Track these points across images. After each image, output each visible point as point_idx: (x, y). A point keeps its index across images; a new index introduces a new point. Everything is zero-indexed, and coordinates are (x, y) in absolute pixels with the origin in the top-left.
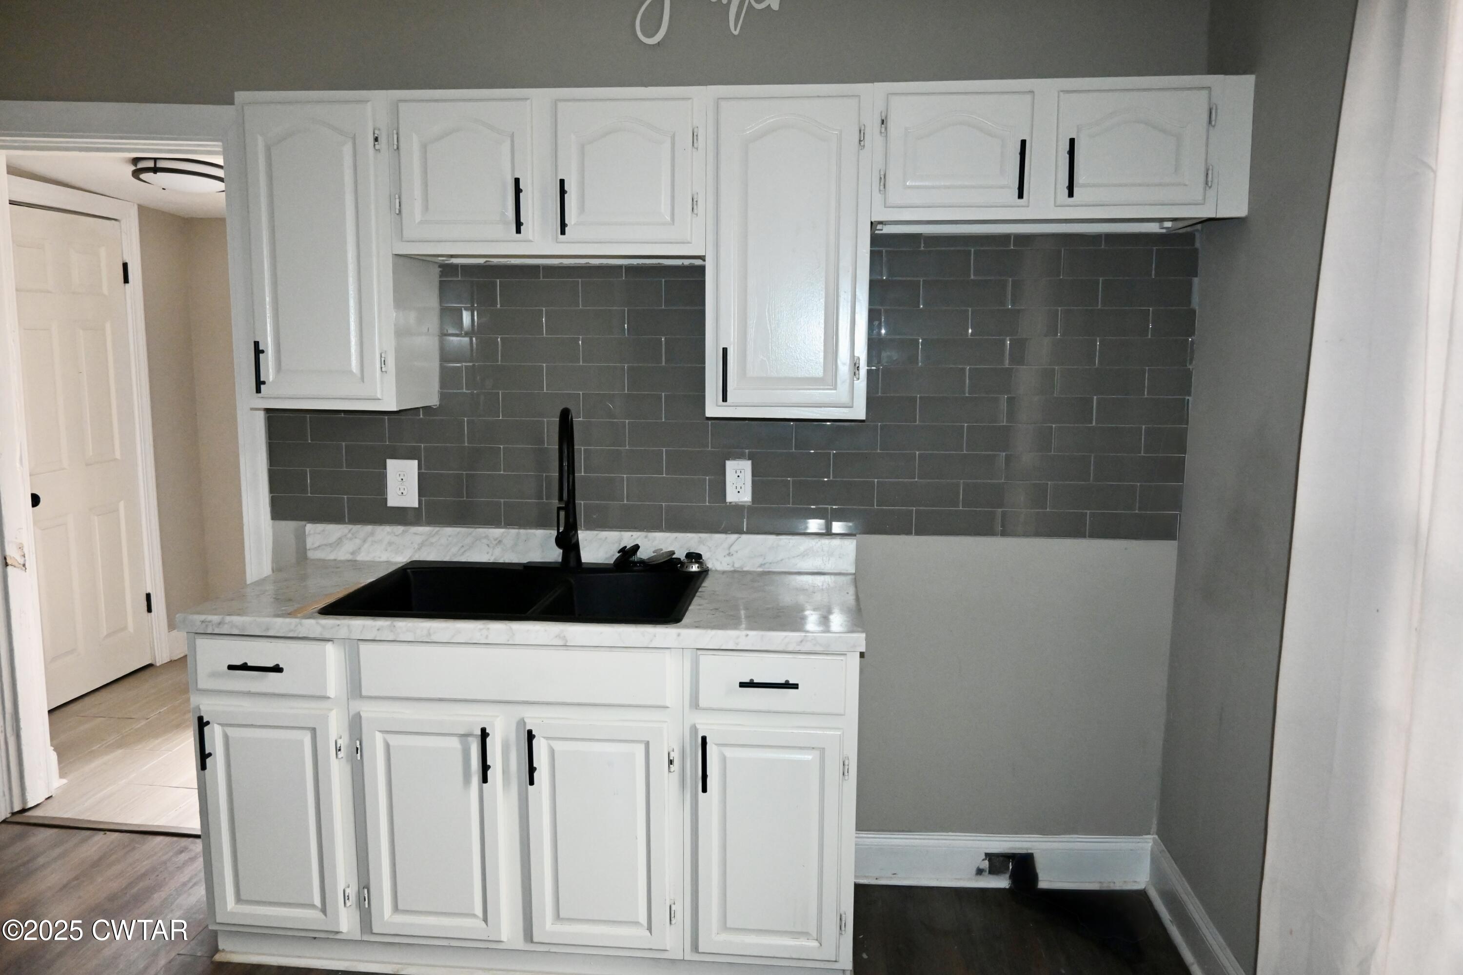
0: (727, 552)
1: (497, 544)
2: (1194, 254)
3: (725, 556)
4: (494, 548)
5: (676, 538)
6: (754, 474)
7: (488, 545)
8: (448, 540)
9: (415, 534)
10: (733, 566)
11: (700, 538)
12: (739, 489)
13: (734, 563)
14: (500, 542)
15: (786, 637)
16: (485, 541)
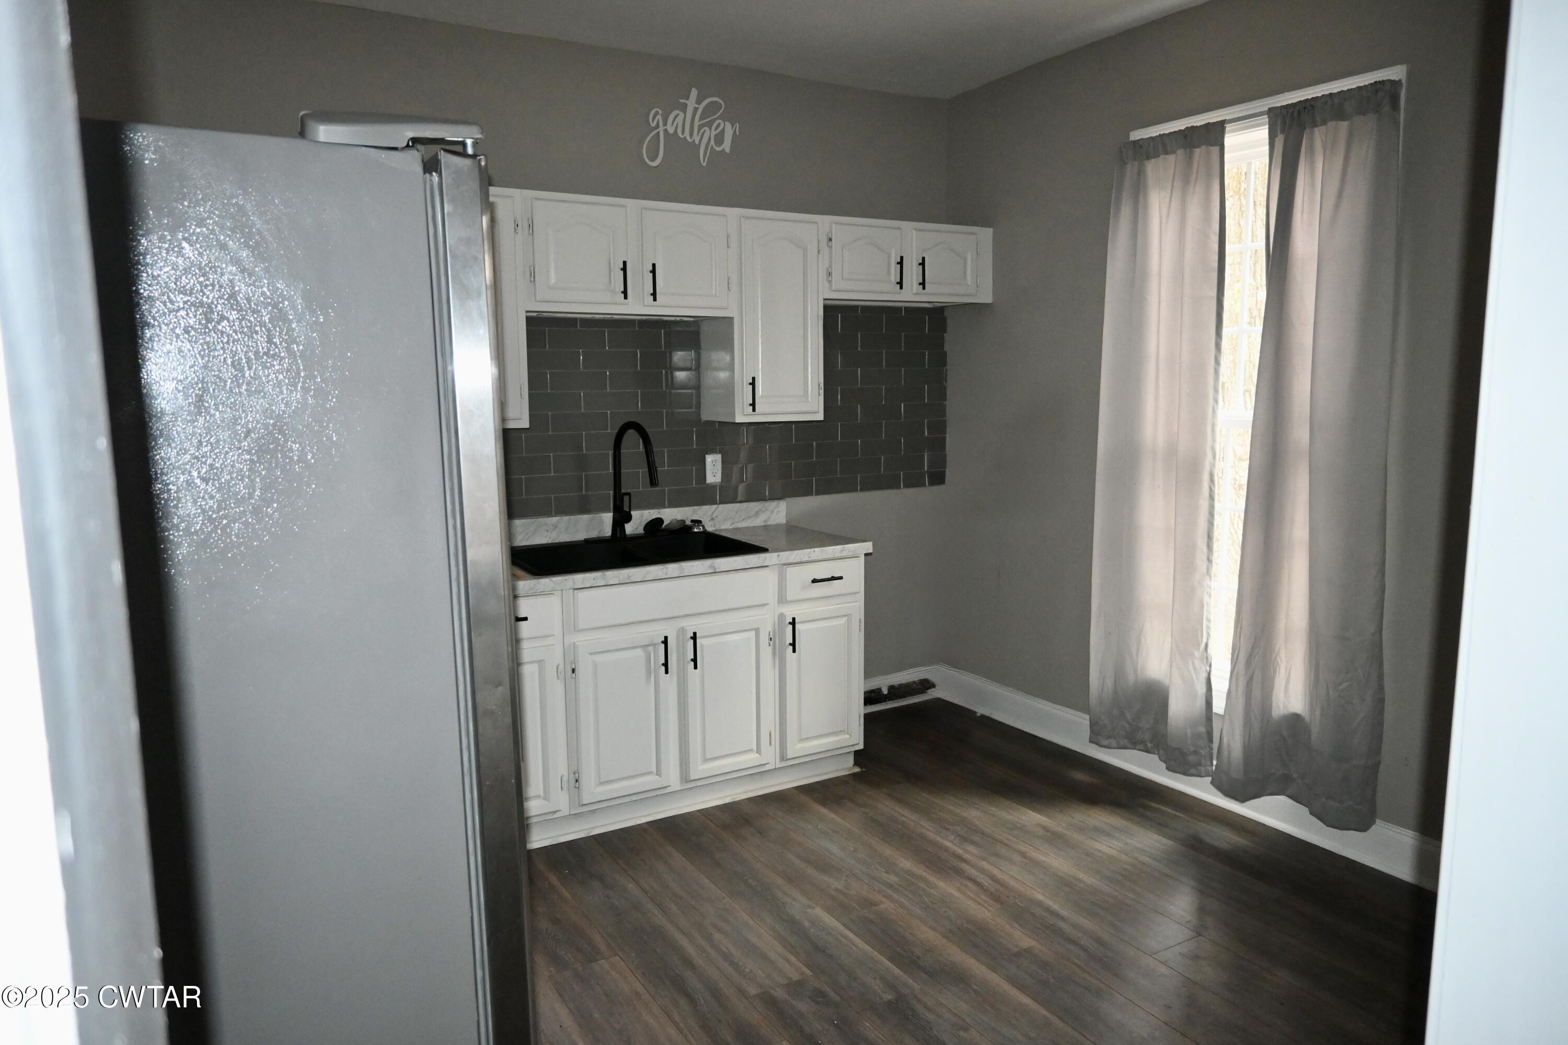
1: (553, 529)
2: (944, 320)
3: (710, 519)
4: (551, 532)
5: (679, 511)
6: (723, 463)
11: (694, 509)
12: (715, 474)
14: (556, 527)
15: (834, 549)
16: (544, 528)
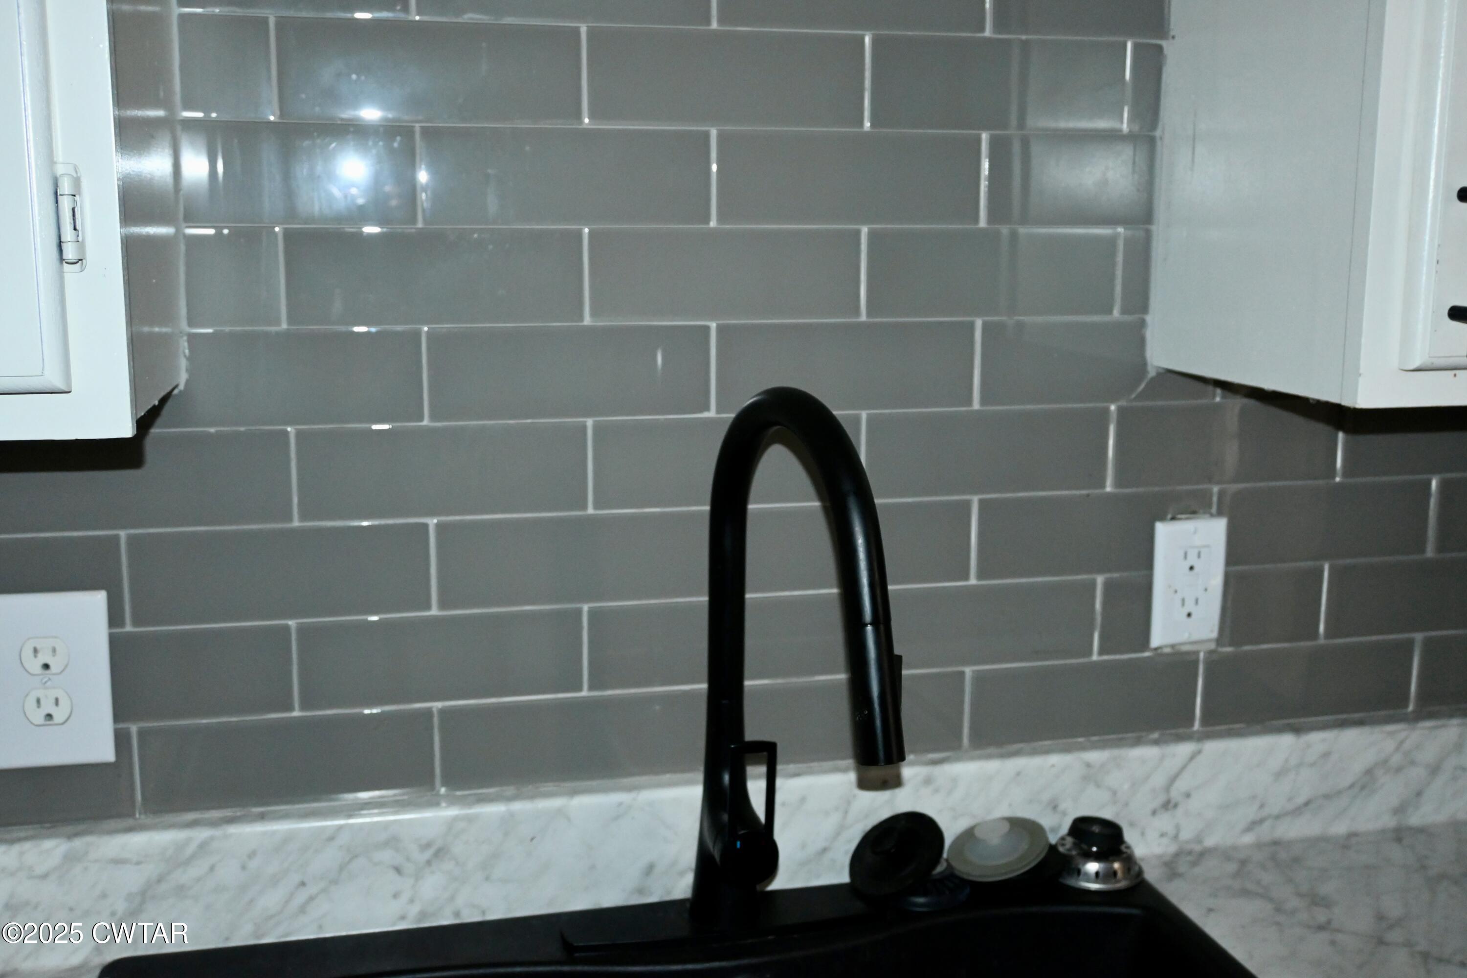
0: (1162, 798)
1: (429, 863)
3: (1154, 813)
4: (418, 877)
5: (1018, 774)
6: (1233, 556)
7: (398, 870)
8: (244, 868)
9: (118, 862)
10: (1176, 837)
11: (1088, 765)
12: (1190, 607)
13: (1178, 828)
14: (440, 853)
16: (387, 856)
